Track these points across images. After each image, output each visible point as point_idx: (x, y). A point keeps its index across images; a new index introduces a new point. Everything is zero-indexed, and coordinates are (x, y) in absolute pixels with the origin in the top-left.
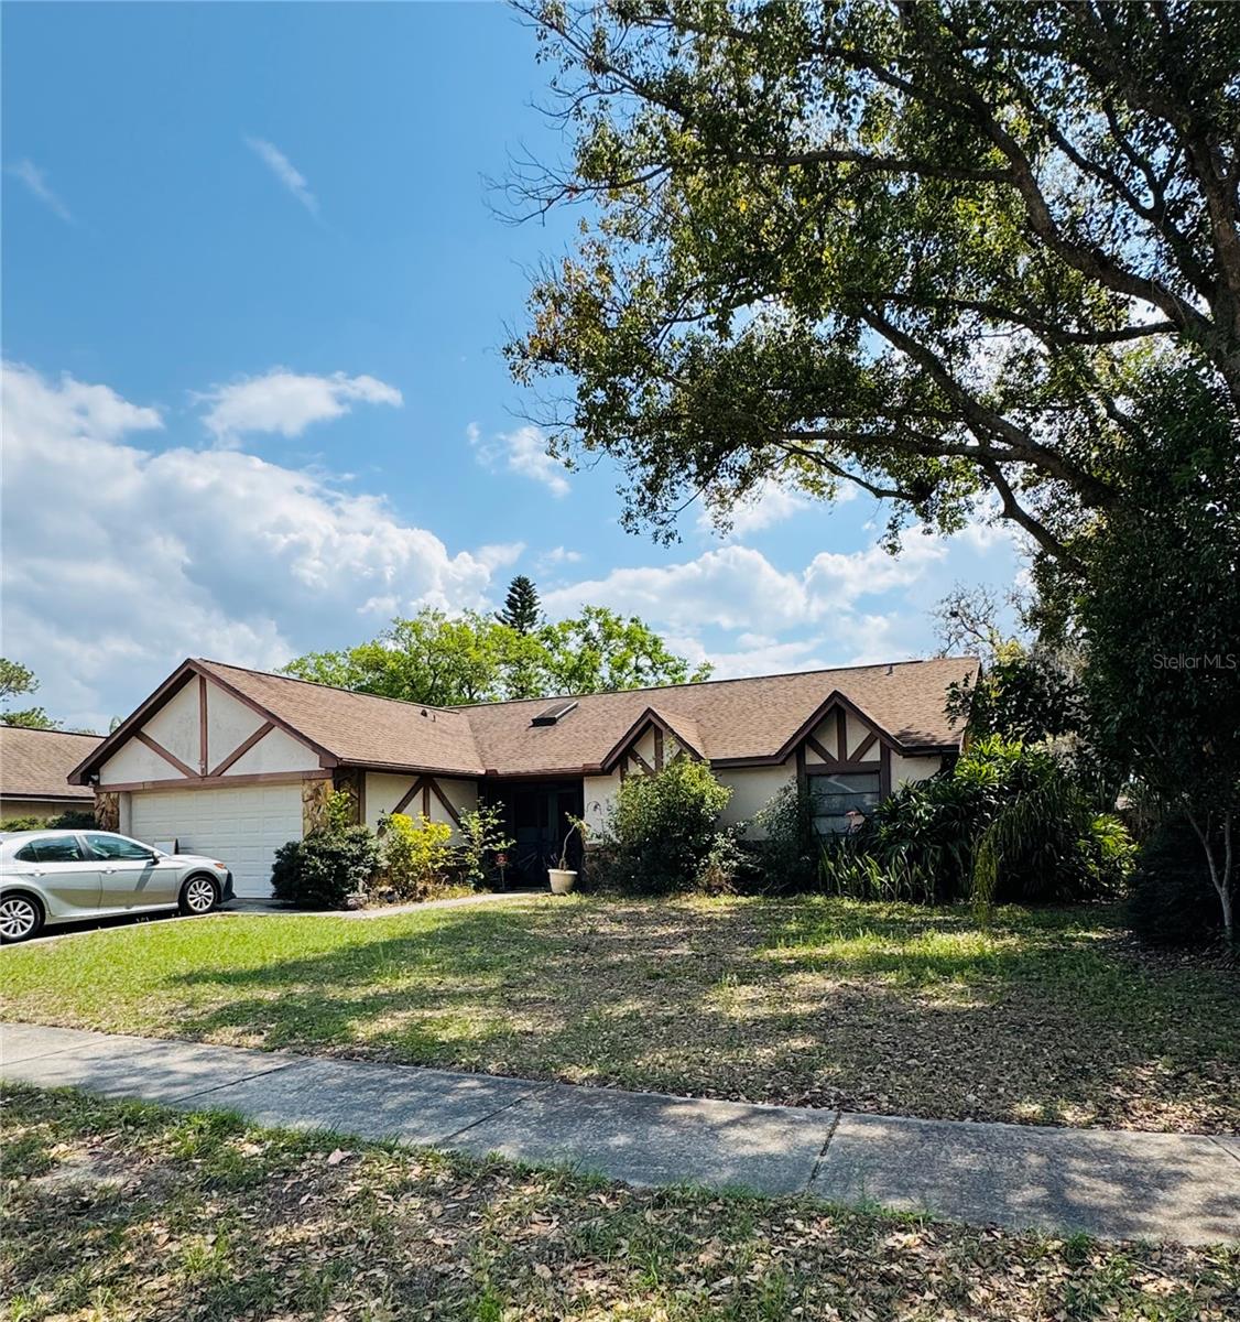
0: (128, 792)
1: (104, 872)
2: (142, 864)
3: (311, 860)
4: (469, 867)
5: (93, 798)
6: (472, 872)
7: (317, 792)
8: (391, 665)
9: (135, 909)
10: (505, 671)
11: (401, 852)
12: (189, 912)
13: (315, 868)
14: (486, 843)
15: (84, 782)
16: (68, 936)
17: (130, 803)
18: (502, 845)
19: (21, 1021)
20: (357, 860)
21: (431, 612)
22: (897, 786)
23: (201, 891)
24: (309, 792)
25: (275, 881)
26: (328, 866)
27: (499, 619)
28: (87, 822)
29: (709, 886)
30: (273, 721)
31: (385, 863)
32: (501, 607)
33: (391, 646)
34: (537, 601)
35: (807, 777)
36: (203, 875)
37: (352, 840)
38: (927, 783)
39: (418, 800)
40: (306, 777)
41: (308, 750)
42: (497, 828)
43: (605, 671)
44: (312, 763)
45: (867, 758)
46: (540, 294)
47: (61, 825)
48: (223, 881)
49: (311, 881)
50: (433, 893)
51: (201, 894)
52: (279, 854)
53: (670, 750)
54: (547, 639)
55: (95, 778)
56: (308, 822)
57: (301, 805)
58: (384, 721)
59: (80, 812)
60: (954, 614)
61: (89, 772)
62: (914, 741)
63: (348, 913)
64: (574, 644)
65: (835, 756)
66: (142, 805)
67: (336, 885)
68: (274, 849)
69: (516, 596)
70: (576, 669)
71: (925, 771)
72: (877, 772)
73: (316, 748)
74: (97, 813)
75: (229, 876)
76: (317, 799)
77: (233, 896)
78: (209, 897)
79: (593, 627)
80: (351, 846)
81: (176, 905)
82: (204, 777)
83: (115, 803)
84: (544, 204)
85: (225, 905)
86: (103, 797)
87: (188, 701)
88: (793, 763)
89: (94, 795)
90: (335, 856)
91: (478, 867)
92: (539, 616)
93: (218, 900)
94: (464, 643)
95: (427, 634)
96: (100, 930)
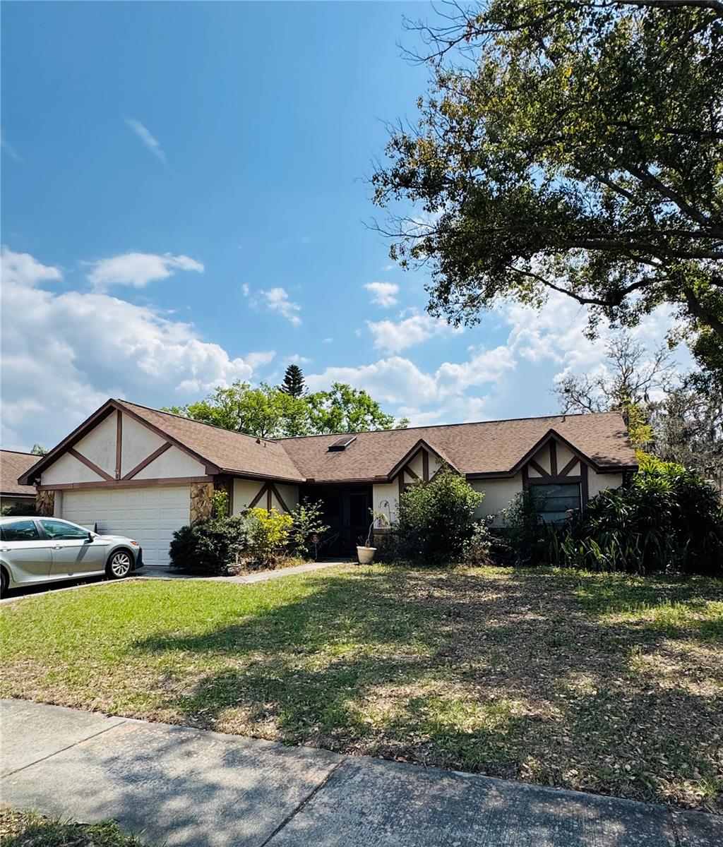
0: (61, 490)
1: (55, 548)
2: (81, 542)
3: (203, 539)
4: (298, 545)
5: (35, 495)
6: (301, 548)
7: (201, 491)
8: (215, 415)
9: (75, 575)
10: (283, 421)
11: (261, 534)
12: (113, 577)
13: (206, 545)
14: (311, 528)
15: (30, 484)
16: (26, 597)
17: (62, 498)
18: (321, 529)
19: (17, 697)
20: (234, 540)
21: (241, 384)
22: (593, 493)
23: (121, 561)
24: (196, 492)
25: (172, 554)
26: (215, 544)
27: (280, 390)
28: (31, 511)
29: (475, 559)
30: (171, 442)
31: (251, 542)
32: (281, 383)
33: (213, 405)
34: (303, 380)
35: (529, 485)
36: (123, 550)
37: (231, 526)
38: (614, 492)
39: (264, 498)
40: (194, 481)
41: (197, 463)
42: (317, 518)
43: (345, 422)
44: (200, 471)
45: (571, 474)
46: (396, 143)
47: (13, 513)
48: (136, 554)
49: (202, 554)
50: (280, 563)
51: (121, 563)
52: (176, 534)
53: (433, 467)
54: (310, 402)
55: (38, 480)
56: (194, 513)
57: (189, 501)
58: (238, 445)
59: (26, 504)
60: (567, 391)
61: (33, 477)
62: (606, 463)
63: (229, 577)
64: (327, 406)
65: (549, 472)
66: (71, 500)
67: (220, 557)
68: (172, 531)
69: (290, 377)
70: (329, 420)
71: (615, 483)
72: (578, 484)
73: (203, 461)
74: (38, 505)
75: (140, 550)
76: (201, 497)
77: (142, 565)
78: (126, 566)
79: (339, 396)
80: (230, 530)
81: (104, 572)
82: (118, 480)
83: (51, 498)
84: (447, 45)
85: (137, 571)
86: (43, 494)
87: (109, 428)
88: (520, 477)
89: (35, 493)
90: (219, 537)
91: (304, 544)
92: (304, 389)
93: (132, 568)
94: (260, 403)
95: (237, 398)
96: (50, 592)
